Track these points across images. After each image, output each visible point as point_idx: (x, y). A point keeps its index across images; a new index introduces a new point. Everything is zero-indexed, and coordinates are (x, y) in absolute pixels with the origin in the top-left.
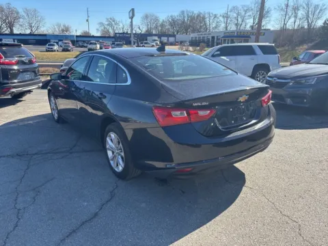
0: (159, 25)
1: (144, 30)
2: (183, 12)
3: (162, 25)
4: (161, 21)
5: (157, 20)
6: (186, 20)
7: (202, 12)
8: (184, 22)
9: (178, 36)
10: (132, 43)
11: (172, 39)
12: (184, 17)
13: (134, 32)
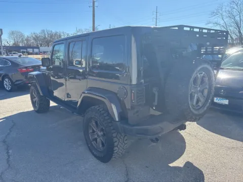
0: (24, 39)
1: (11, 43)
2: (43, 31)
3: (27, 40)
4: (26, 36)
5: (22, 35)
6: (47, 37)
7: (58, 31)
8: (45, 38)
9: (41, 48)
10: (2, 53)
11: (36, 50)
12: (45, 34)
13: (3, 45)
